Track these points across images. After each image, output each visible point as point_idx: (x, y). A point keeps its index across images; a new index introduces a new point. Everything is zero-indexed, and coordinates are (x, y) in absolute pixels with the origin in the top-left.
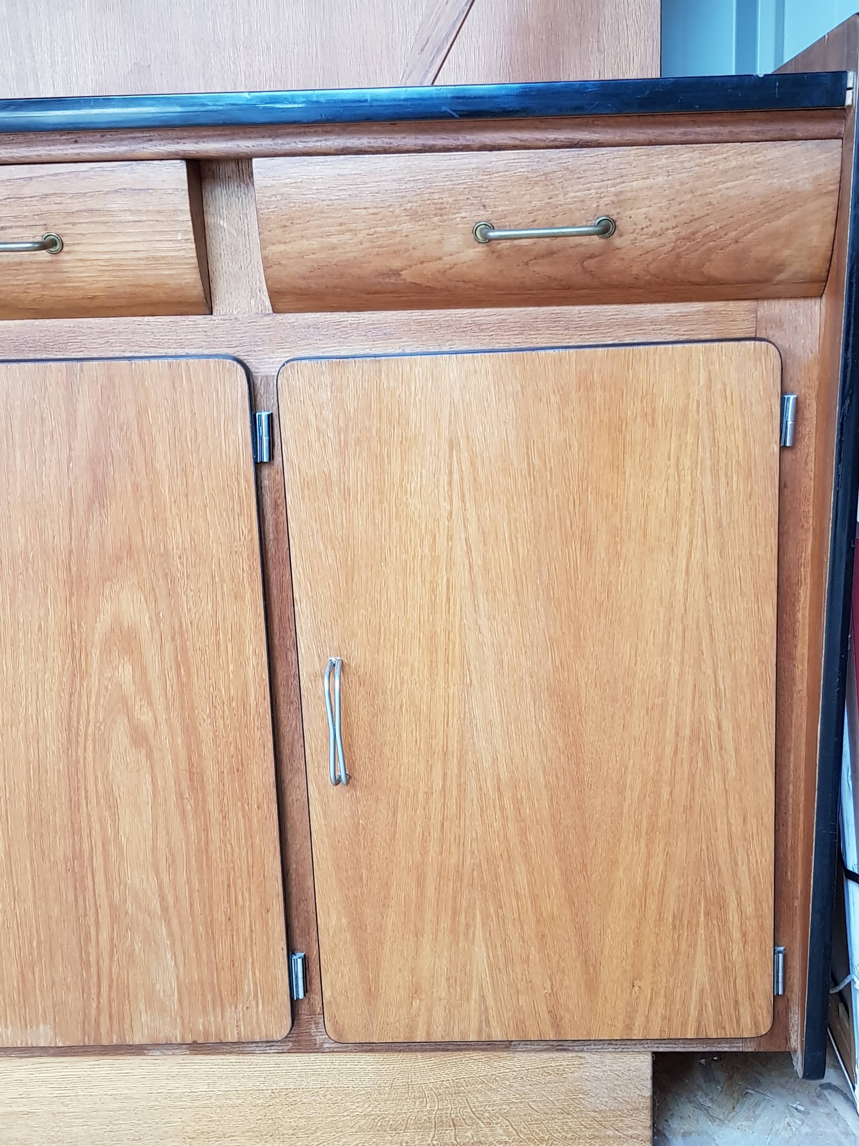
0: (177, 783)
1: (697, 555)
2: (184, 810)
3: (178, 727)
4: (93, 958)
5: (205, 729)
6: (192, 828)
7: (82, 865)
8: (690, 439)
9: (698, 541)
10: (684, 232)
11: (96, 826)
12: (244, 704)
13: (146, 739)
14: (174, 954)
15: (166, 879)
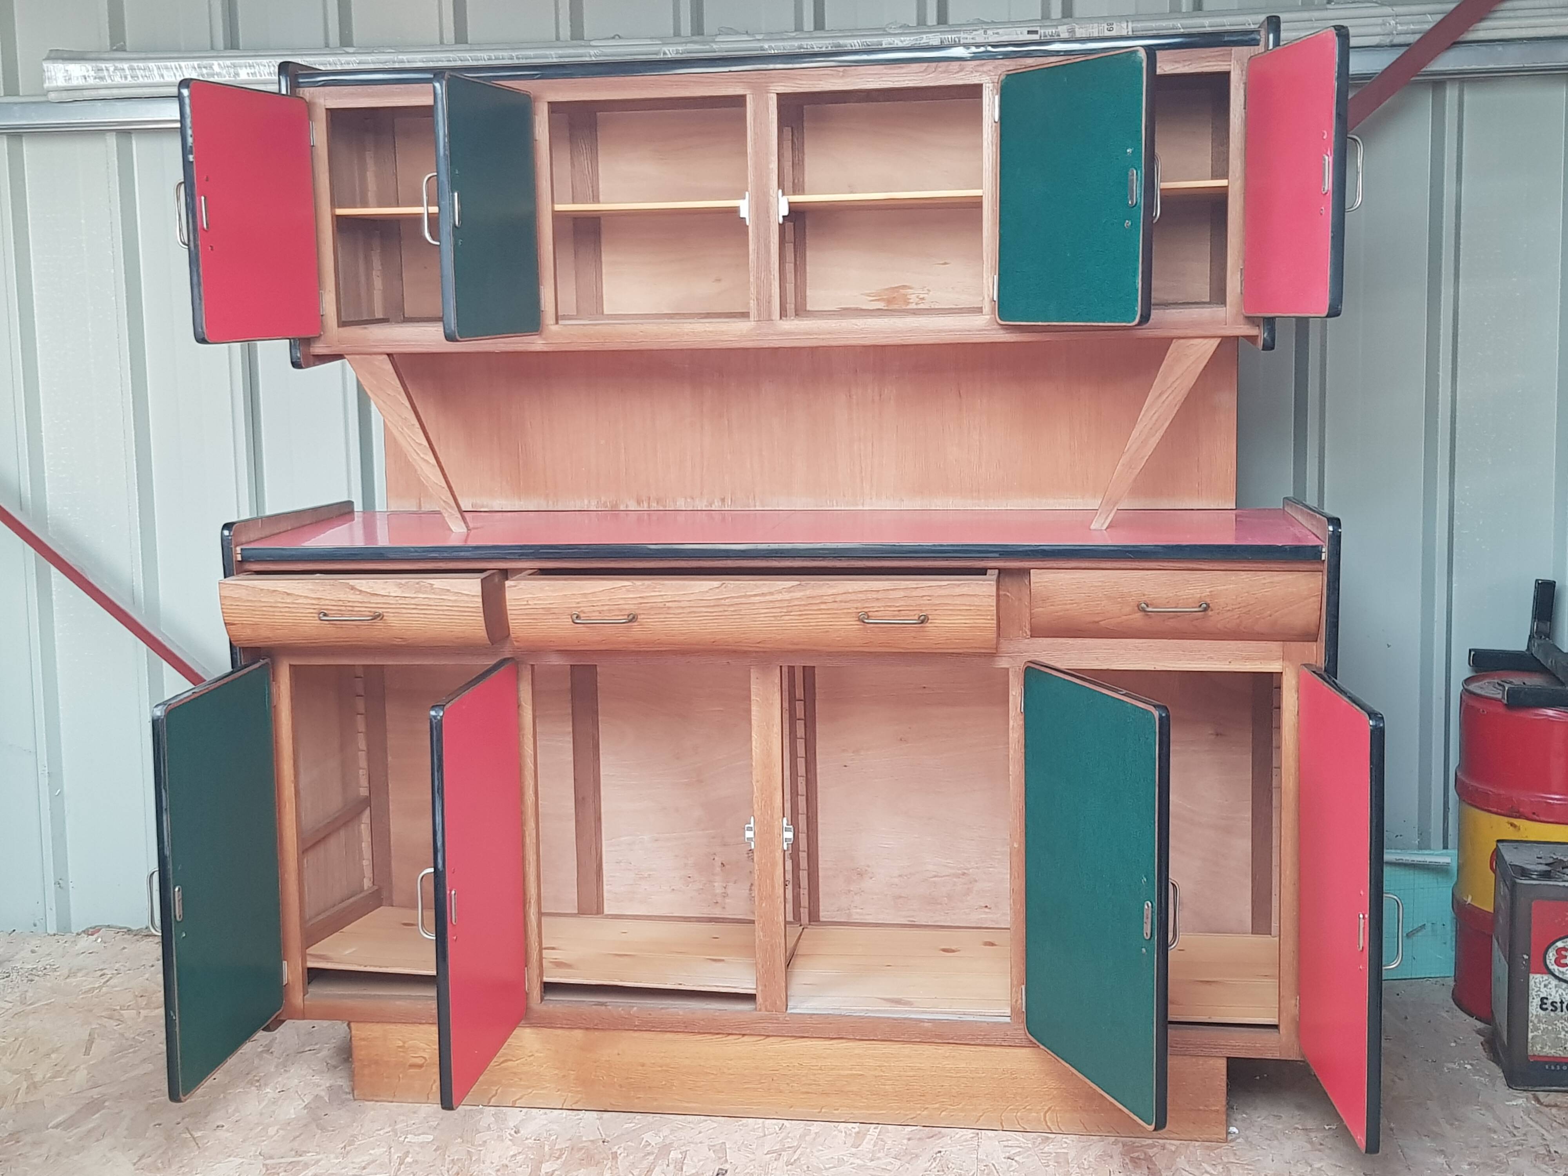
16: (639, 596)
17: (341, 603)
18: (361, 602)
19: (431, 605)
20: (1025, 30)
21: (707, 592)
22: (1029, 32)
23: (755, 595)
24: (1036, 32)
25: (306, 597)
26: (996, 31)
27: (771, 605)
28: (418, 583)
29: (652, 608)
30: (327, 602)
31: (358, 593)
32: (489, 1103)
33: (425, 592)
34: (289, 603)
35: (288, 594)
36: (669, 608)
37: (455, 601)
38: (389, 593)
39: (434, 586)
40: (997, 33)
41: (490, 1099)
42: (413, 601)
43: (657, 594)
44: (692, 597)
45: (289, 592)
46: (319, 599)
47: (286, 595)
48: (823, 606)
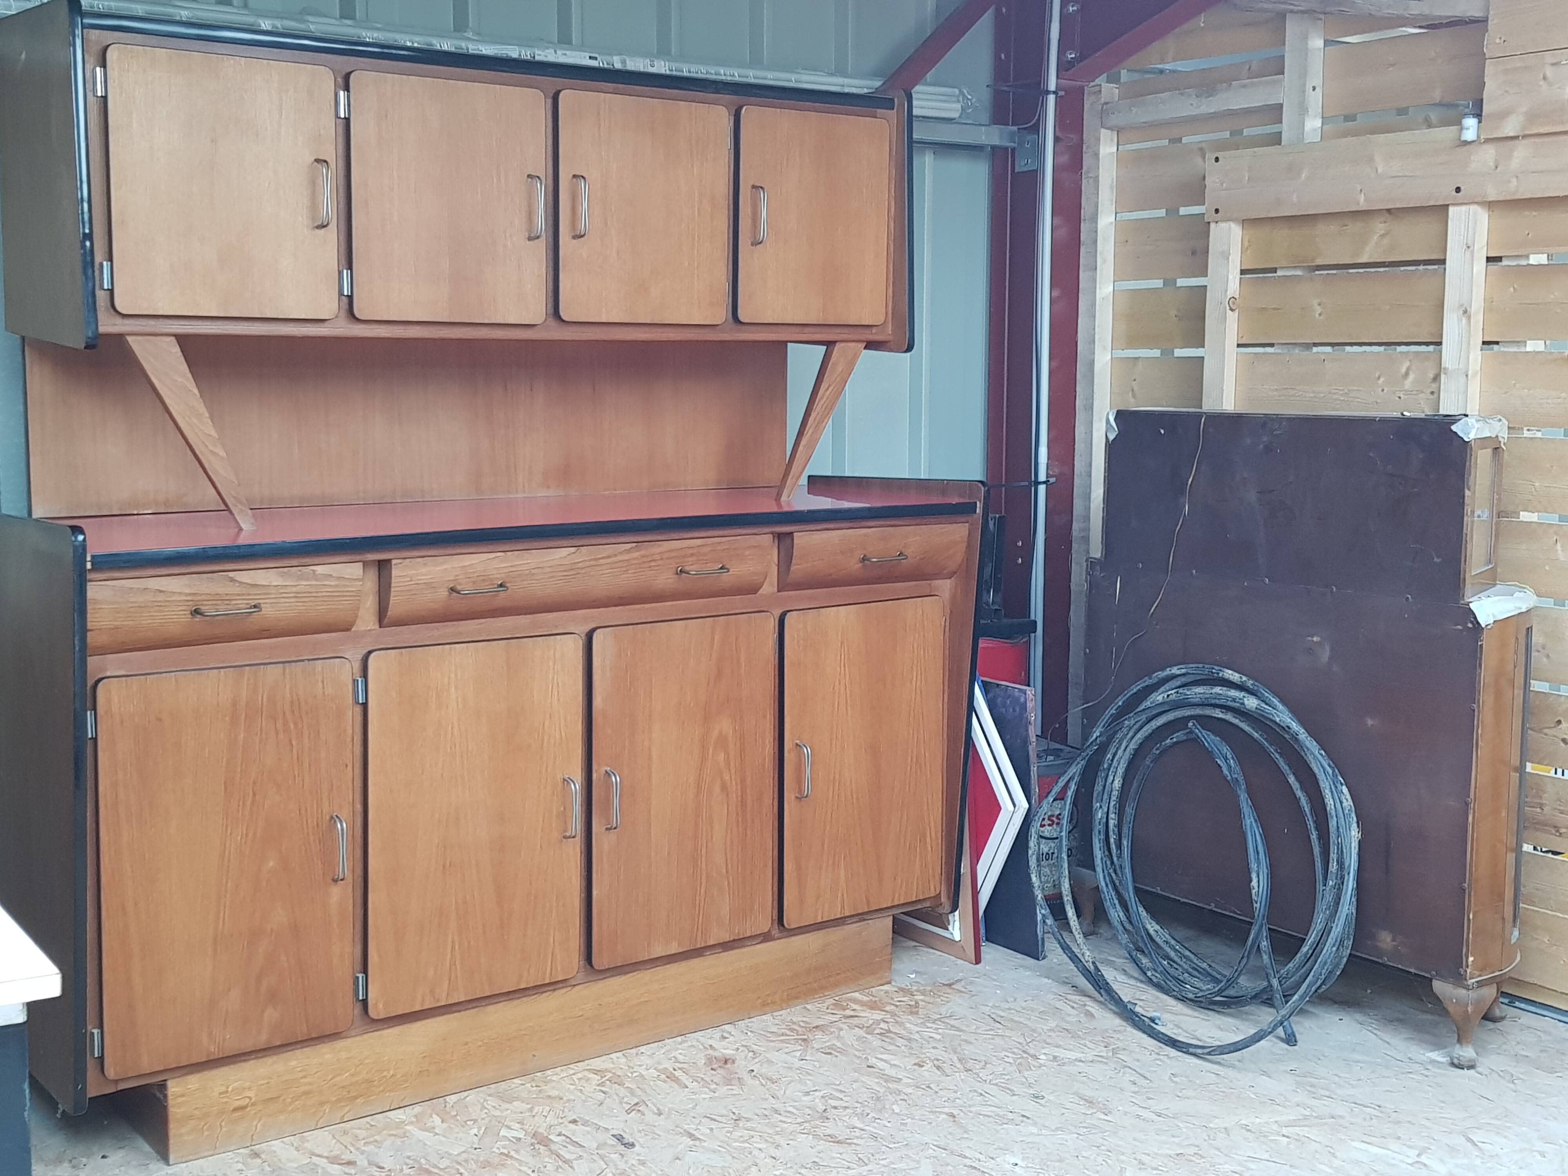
0: (736, 807)
1: (918, 683)
2: (738, 821)
3: (739, 781)
4: (697, 902)
5: (749, 780)
6: (740, 830)
7: (697, 854)
8: (917, 636)
9: (919, 678)
10: (922, 556)
11: (704, 833)
12: (764, 766)
13: (727, 788)
14: (729, 894)
15: (729, 856)
16: (510, 564)
17: (217, 597)
18: (239, 595)
19: (311, 593)
20: (588, 55)
21: (565, 557)
22: (590, 58)
23: (603, 558)
24: (596, 59)
25: (180, 593)
26: (565, 52)
27: (614, 565)
28: (300, 571)
29: (519, 575)
30: (204, 597)
31: (237, 585)
32: (317, 1125)
33: (308, 579)
34: (160, 601)
35: (161, 591)
36: (533, 574)
37: (337, 586)
38: (270, 582)
39: (317, 573)
40: (565, 54)
41: (318, 1122)
42: (294, 589)
43: (525, 562)
44: (551, 563)
45: (162, 589)
46: (195, 594)
47: (158, 593)
48: (653, 564)
